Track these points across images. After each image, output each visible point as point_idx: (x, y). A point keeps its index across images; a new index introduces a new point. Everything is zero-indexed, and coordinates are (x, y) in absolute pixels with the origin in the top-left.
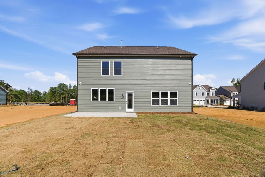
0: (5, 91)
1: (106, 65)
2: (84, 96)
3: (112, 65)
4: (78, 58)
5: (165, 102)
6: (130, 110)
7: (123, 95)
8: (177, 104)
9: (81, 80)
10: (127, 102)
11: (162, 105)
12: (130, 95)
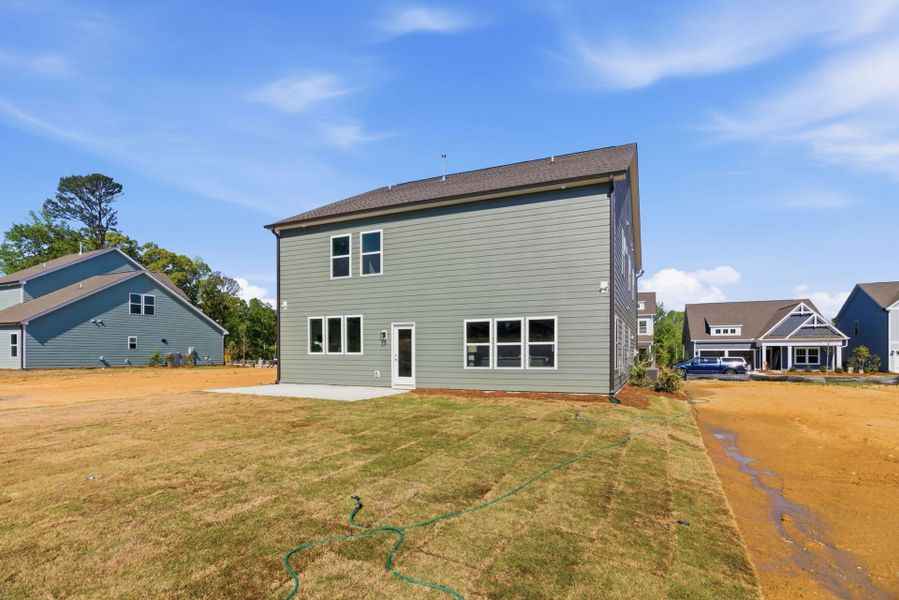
0: (221, 332)
1: (341, 246)
2: (293, 339)
3: (356, 245)
4: (279, 237)
5: (509, 356)
6: (405, 380)
7: (384, 334)
8: (553, 365)
9: (287, 296)
10: (397, 357)
11: (500, 368)
12: (405, 335)
